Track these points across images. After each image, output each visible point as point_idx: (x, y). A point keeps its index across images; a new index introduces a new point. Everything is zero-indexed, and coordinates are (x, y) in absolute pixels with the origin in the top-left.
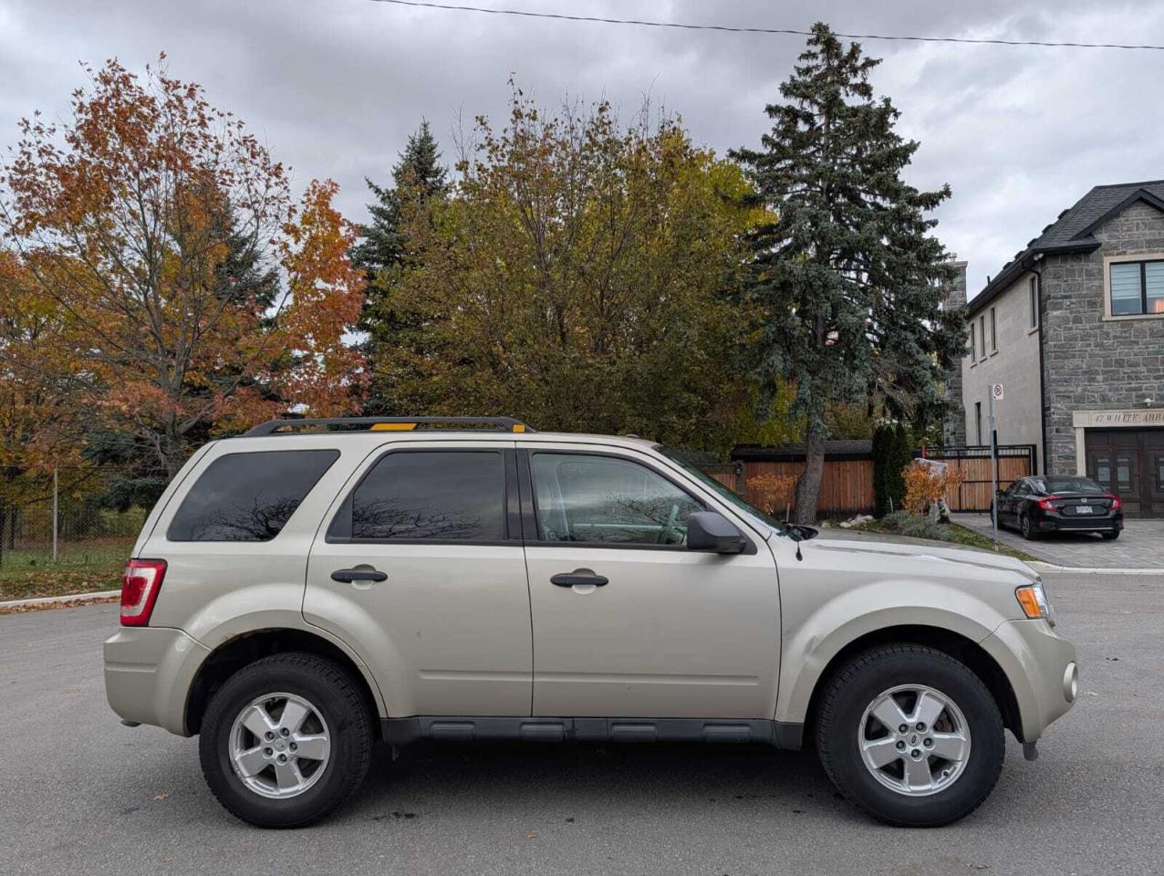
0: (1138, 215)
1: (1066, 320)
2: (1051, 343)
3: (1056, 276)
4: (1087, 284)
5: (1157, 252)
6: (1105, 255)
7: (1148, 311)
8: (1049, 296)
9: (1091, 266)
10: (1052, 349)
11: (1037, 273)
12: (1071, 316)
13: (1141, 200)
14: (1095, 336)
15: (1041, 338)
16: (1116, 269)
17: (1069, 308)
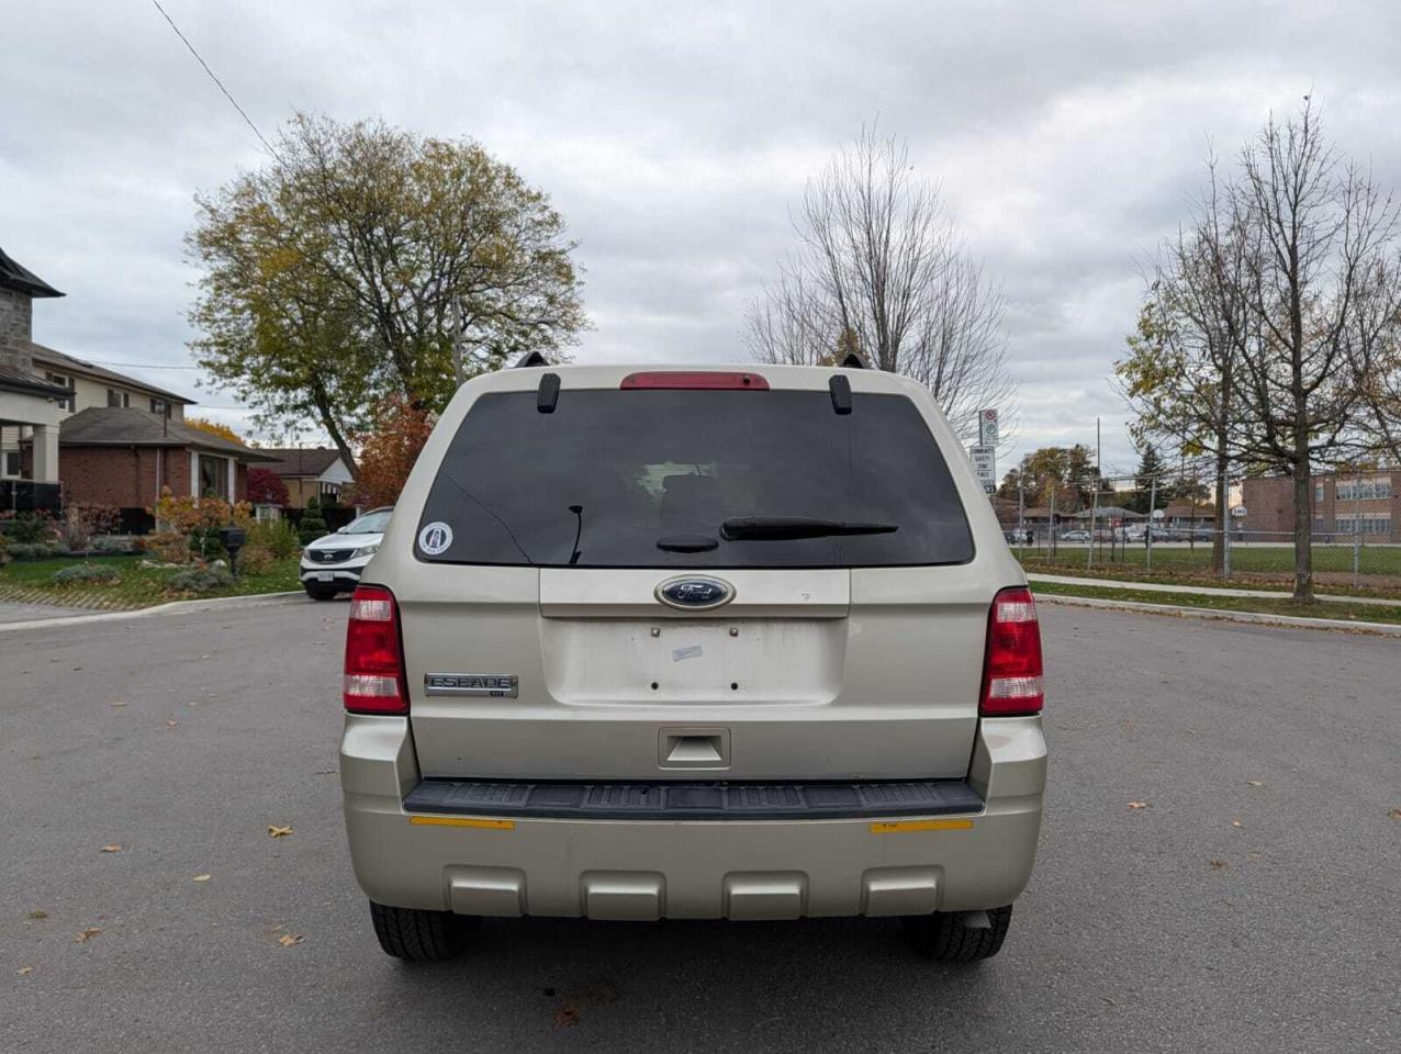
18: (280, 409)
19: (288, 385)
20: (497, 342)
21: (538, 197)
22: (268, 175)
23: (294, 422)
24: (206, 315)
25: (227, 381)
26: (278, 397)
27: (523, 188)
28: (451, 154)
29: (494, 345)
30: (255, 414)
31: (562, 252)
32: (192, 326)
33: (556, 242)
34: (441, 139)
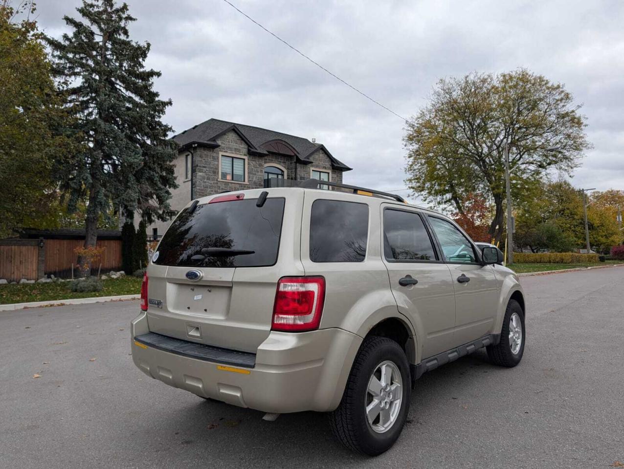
0: (232, 136)
1: (204, 178)
2: (198, 188)
3: (201, 157)
4: (213, 163)
5: (238, 154)
6: (220, 151)
7: (234, 179)
8: (198, 165)
9: (215, 155)
10: (198, 191)
11: (191, 153)
12: (206, 176)
13: (234, 130)
14: (215, 187)
15: (192, 184)
16: (224, 158)
17: (205, 172)
18: (439, 203)
19: (442, 192)
20: (540, 162)
21: (558, 87)
22: (430, 107)
23: (445, 208)
24: (411, 168)
25: (419, 193)
26: (439, 198)
27: (550, 85)
28: (511, 78)
29: (539, 163)
30: (430, 206)
31: (573, 111)
32: (406, 173)
33: (569, 107)
34: (506, 72)
